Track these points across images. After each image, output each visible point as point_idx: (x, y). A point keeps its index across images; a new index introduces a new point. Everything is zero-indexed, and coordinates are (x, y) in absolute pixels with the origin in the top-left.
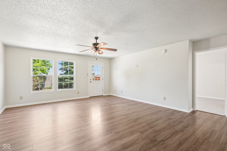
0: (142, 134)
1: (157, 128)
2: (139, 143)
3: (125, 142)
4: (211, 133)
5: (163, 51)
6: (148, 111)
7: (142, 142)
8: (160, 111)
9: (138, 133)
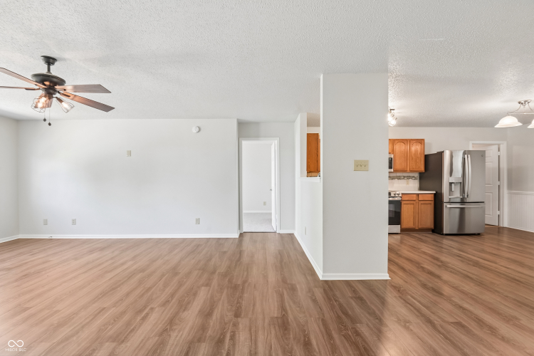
0: (210, 286)
1: (222, 269)
2: (220, 299)
3: (198, 309)
4: (279, 253)
5: (195, 130)
6: (176, 251)
7: (221, 295)
8: (198, 246)
9: (203, 288)
